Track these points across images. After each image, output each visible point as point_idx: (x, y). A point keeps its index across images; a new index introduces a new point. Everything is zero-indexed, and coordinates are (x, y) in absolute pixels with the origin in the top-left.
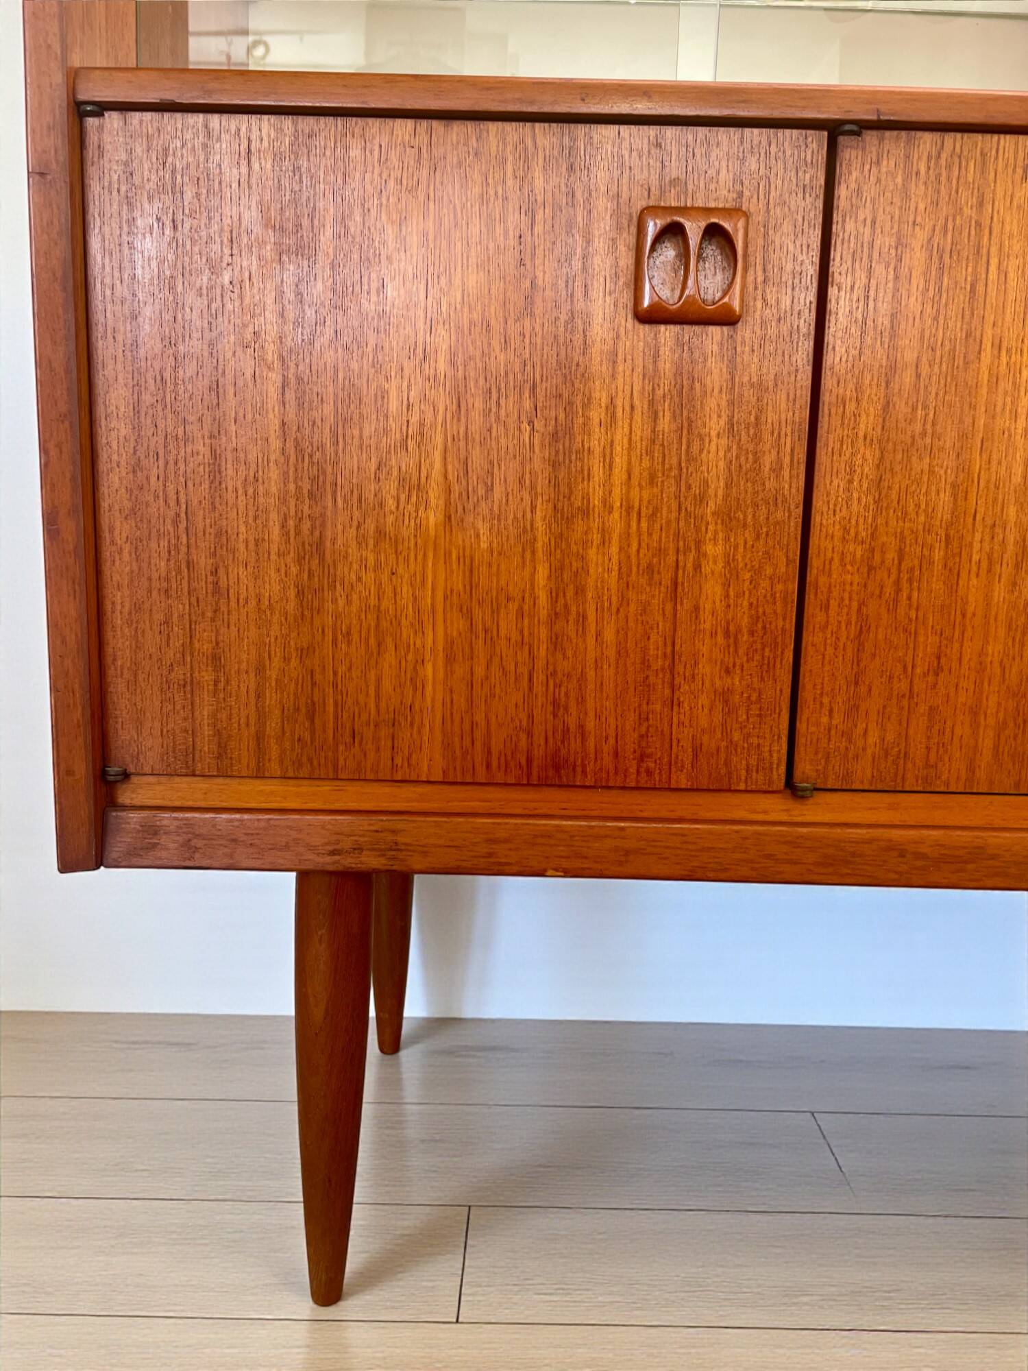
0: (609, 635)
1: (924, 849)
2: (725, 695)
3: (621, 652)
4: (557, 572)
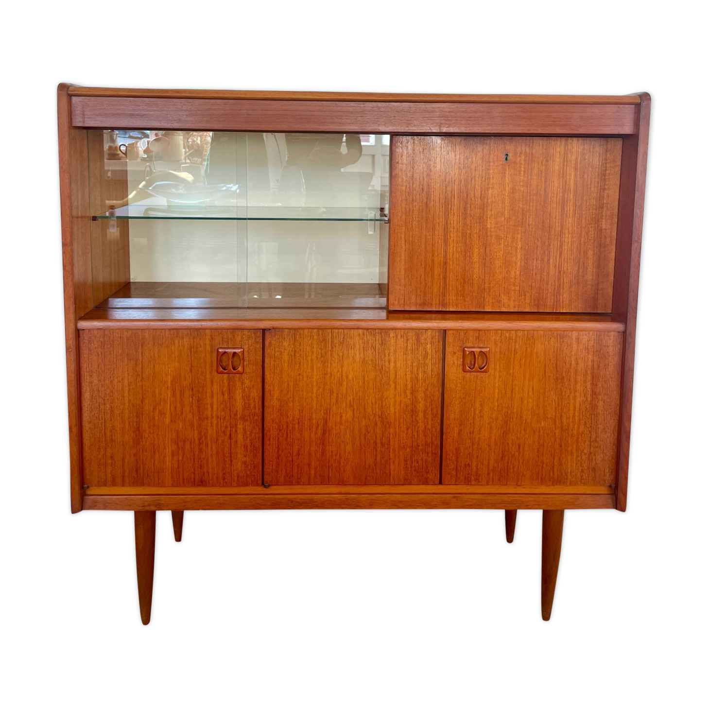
0: (214, 448)
1: (298, 500)
2: (244, 463)
3: (217, 453)
4: (200, 433)
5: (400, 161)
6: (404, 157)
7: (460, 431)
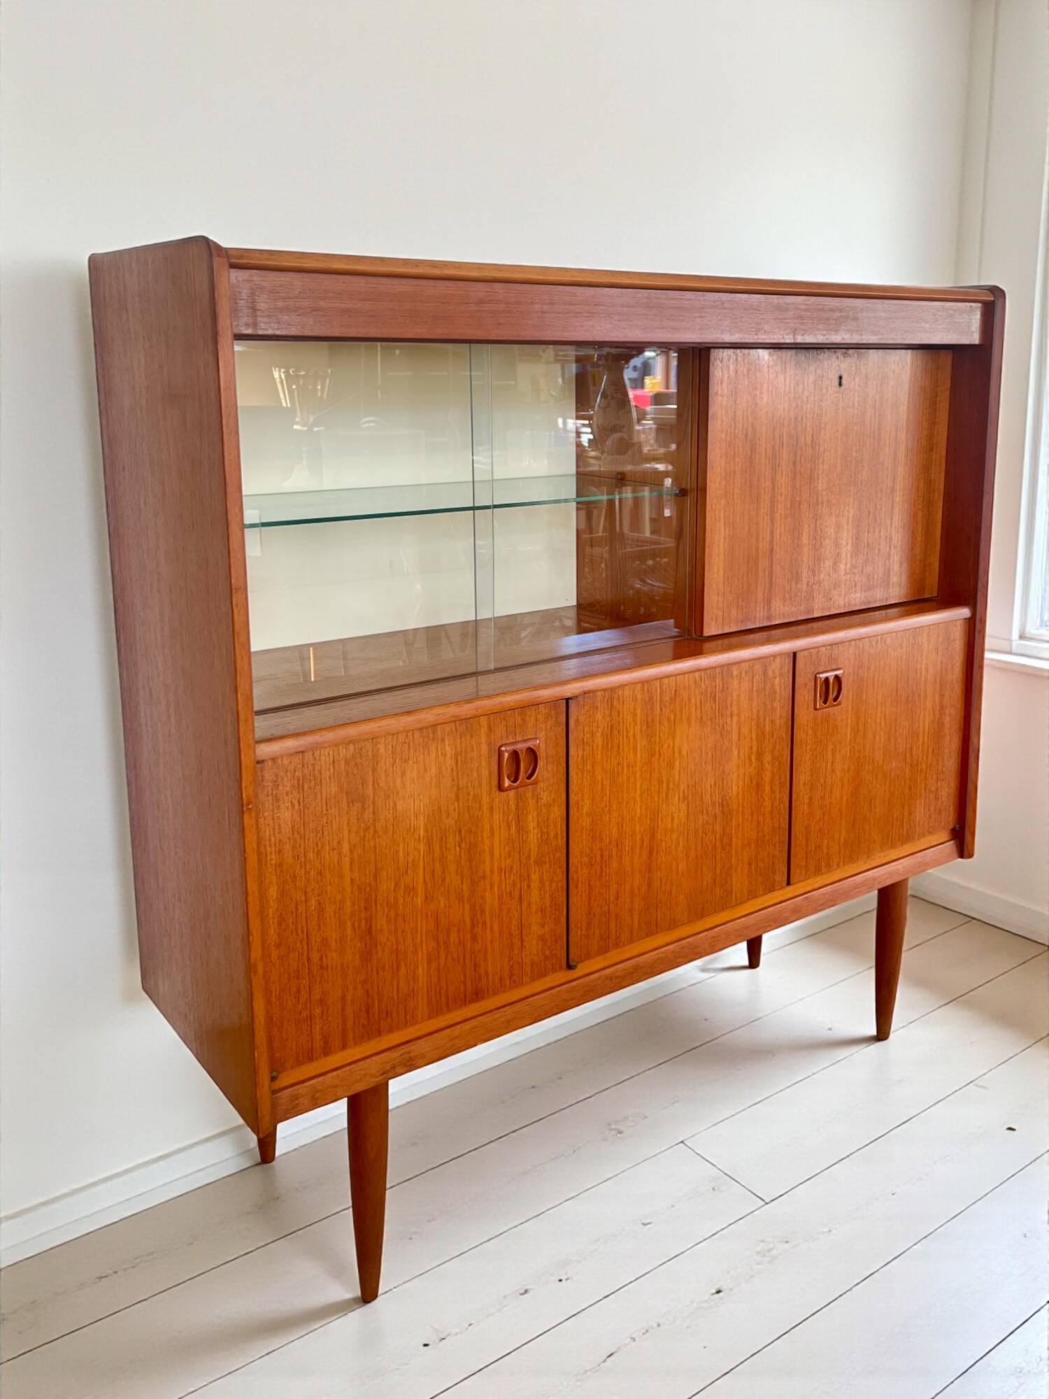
0: (496, 928)
1: (618, 974)
2: (542, 938)
3: (501, 933)
4: (473, 908)
5: (719, 392)
6: (725, 385)
7: (811, 799)
